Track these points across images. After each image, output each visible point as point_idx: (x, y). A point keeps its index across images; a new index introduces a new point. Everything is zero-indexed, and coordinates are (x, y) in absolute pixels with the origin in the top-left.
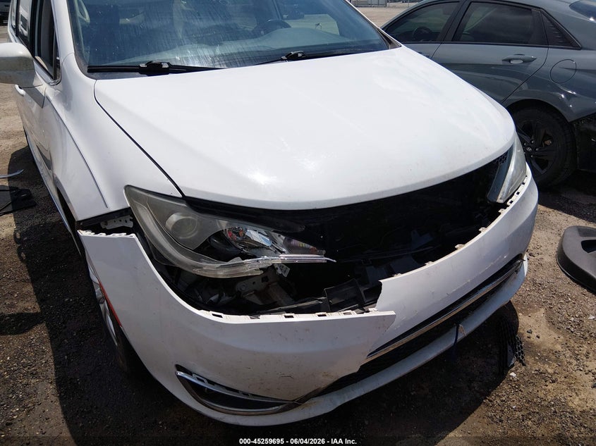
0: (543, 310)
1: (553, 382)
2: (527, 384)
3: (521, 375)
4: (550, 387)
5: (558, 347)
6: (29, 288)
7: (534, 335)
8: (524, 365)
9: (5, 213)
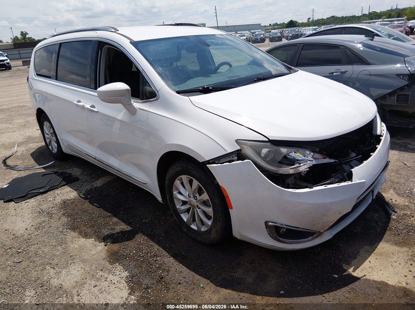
0: (392, 190)
1: (413, 217)
2: (402, 219)
3: (398, 216)
4: (412, 219)
5: (407, 204)
6: (115, 219)
7: (394, 200)
8: (396, 212)
9: (62, 186)
